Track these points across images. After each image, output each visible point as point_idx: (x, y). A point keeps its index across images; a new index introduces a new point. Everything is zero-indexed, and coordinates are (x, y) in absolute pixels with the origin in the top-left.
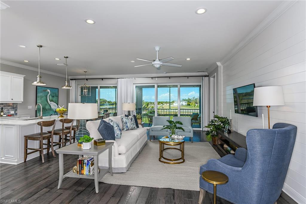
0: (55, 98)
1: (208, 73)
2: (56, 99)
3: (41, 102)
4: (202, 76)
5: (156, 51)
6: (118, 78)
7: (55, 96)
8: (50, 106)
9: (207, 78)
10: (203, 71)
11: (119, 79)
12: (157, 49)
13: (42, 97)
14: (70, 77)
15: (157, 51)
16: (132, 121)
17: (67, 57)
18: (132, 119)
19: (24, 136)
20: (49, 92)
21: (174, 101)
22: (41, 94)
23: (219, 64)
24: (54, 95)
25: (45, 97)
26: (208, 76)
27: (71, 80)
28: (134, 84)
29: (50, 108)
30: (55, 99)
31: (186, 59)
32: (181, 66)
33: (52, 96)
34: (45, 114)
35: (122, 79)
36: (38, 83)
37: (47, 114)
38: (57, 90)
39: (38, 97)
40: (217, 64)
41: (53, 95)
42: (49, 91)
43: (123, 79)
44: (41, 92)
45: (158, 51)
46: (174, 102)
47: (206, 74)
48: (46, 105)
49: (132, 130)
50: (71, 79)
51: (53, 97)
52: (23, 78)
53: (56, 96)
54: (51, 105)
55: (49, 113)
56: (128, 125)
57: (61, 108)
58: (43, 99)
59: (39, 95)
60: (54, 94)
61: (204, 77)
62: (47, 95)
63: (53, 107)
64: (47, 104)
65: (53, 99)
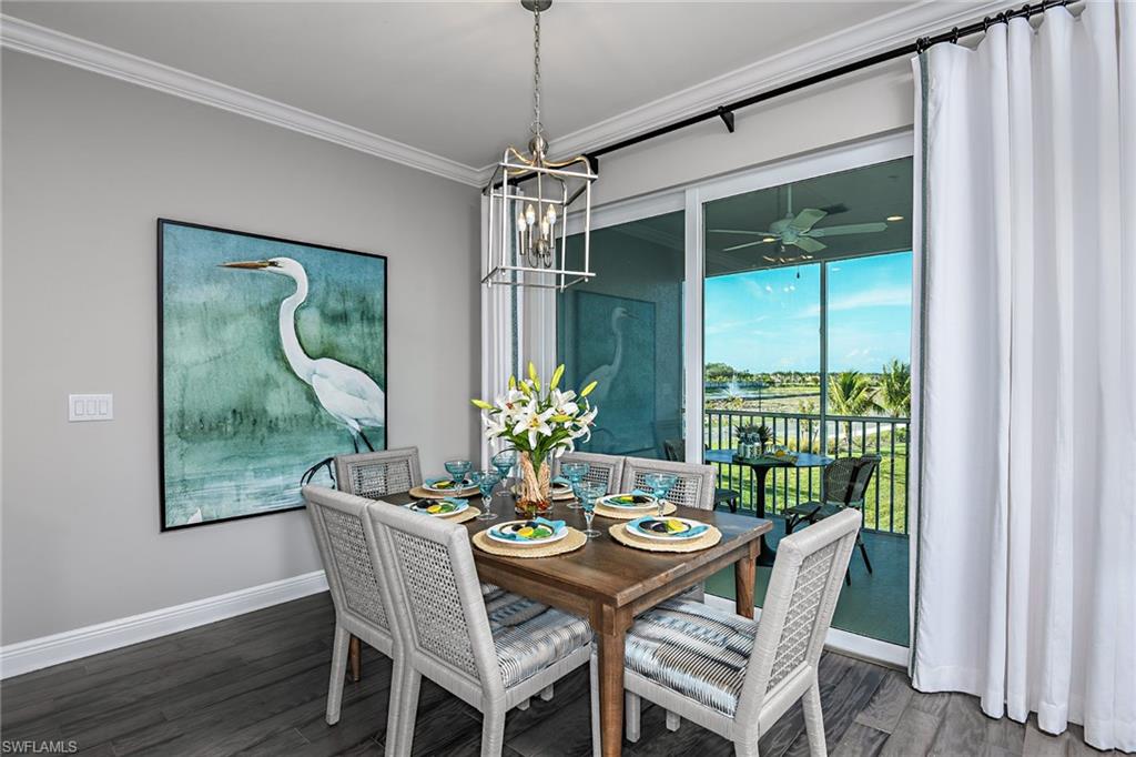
2: (362, 336)
7: (357, 316)
8: (312, 397)
22: (214, 293)
25: (254, 325)
29: (305, 408)
30: (352, 337)
33: (323, 314)
34: (263, 464)
38: (372, 271)
39: (181, 318)
41: (334, 305)
42: (293, 268)
44: (211, 276)
48: (267, 383)
53: (367, 316)
54: (315, 383)
55: (301, 453)
58: (230, 333)
60: (343, 295)
62: (278, 302)
63: (333, 401)
64: (282, 377)
65: (342, 340)
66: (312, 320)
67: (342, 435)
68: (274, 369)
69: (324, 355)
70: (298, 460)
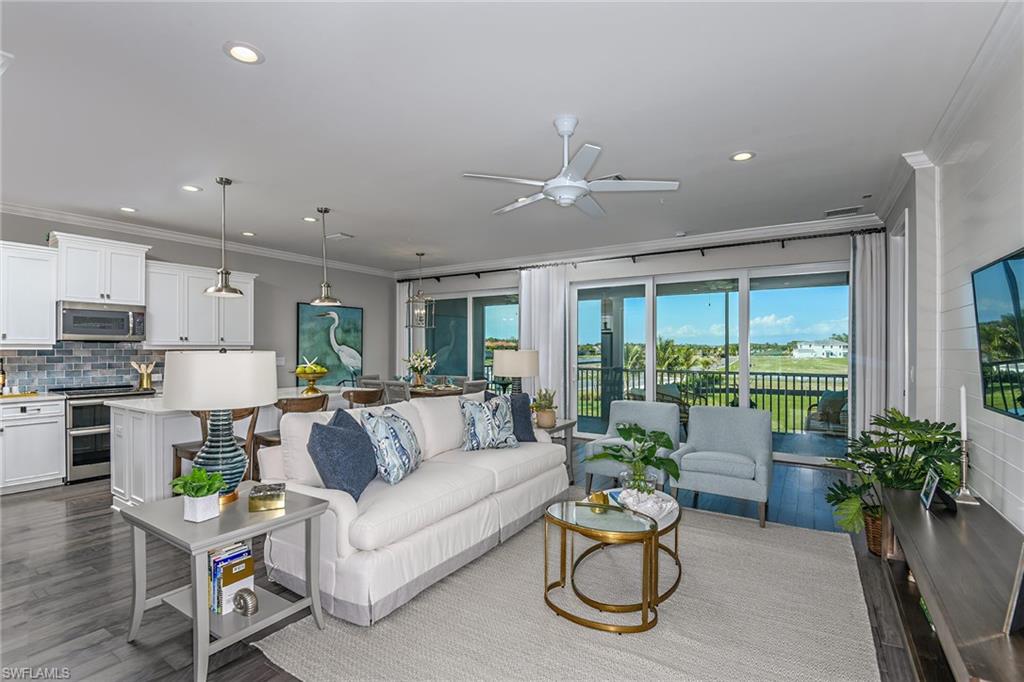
0: (353, 334)
1: (881, 218)
2: (354, 337)
3: (312, 346)
4: (852, 233)
5: (562, 137)
6: (521, 269)
7: (352, 331)
8: (339, 359)
9: (876, 240)
10: (855, 210)
11: (523, 272)
12: (566, 125)
13: (313, 333)
14: (397, 275)
15: (566, 138)
16: (494, 415)
17: (326, 211)
18: (496, 410)
19: (173, 446)
20: (334, 319)
21: (795, 342)
22: (312, 325)
23: (917, 159)
24: (351, 326)
25: (323, 333)
26: (884, 229)
27: (398, 284)
28: (571, 283)
29: (336, 362)
30: (352, 338)
31: (732, 159)
32: (674, 185)
33: (343, 330)
35: (533, 270)
36: (219, 290)
37: (328, 380)
38: (358, 314)
39: (304, 333)
40: (909, 160)
41: (346, 327)
42: (334, 315)
43: (536, 269)
44: (311, 320)
45: (570, 136)
46: (796, 347)
47: (874, 220)
48: (326, 354)
49: (494, 450)
50: (399, 281)
51: (347, 331)
52: (253, 282)
53: (356, 330)
54: (340, 354)
55: (336, 378)
56: (480, 429)
57: (309, 365)
58: (316, 338)
59: (304, 326)
60: (349, 324)
61: (859, 238)
63: (345, 360)
64: (330, 352)
65: (348, 339)
66: (339, 331)
67: (348, 372)
68: (328, 349)
69: (343, 344)
70: (334, 380)
